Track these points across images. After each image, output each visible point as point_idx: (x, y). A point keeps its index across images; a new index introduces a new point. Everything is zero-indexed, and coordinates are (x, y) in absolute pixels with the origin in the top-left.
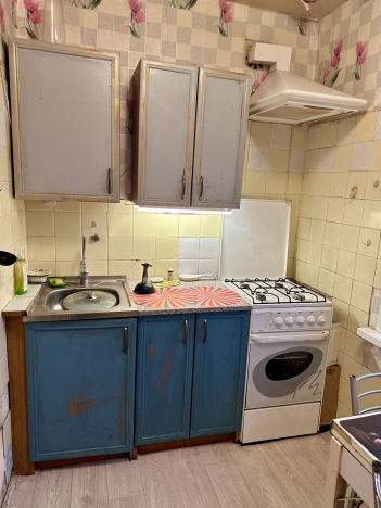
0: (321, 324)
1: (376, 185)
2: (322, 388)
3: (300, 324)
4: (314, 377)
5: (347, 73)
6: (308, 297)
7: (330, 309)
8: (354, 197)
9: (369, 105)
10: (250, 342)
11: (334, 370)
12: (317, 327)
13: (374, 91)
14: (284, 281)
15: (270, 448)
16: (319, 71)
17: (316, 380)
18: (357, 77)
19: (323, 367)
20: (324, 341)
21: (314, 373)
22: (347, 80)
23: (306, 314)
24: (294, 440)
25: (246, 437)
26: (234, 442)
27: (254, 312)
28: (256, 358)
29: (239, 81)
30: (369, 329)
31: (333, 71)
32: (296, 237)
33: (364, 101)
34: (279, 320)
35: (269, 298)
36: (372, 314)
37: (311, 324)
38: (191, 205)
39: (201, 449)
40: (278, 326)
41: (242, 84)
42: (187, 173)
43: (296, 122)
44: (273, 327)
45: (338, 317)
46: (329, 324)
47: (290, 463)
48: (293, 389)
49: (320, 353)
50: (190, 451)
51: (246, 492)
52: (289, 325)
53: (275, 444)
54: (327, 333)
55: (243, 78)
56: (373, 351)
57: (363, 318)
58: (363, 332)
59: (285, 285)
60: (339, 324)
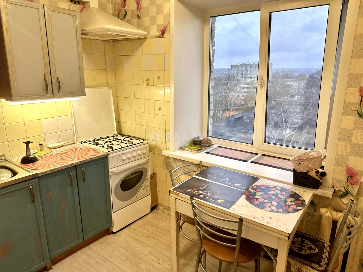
0: (144, 154)
1: (159, 78)
2: (149, 188)
3: (134, 157)
4: (145, 182)
5: (132, 14)
6: (135, 141)
7: (147, 145)
8: (148, 85)
9: (148, 35)
10: (110, 174)
11: (153, 177)
12: (143, 156)
13: (149, 27)
14: (117, 136)
15: (130, 229)
16: (114, 9)
17: (146, 184)
18: (139, 17)
19: (148, 176)
20: (147, 163)
21: (145, 181)
22: (133, 18)
23: (136, 151)
24: (141, 220)
25: (116, 229)
26: (109, 234)
27: (110, 156)
28: (114, 182)
29: (72, 15)
30: (167, 150)
31: (123, 11)
32: (118, 109)
33: (145, 33)
34: (124, 157)
35: (115, 147)
36: (167, 143)
37: (139, 155)
38: (53, 96)
39: (91, 246)
40: (124, 161)
41: (74, 17)
42: (47, 75)
43: (106, 39)
44: (122, 162)
45: (151, 149)
46: (148, 154)
47: (143, 231)
48: (136, 193)
49: (146, 169)
50: (86, 249)
51: (126, 253)
52: (129, 159)
53: (131, 226)
54: (147, 158)
55: (74, 13)
56: (170, 161)
57: (163, 146)
58: (165, 153)
59: (119, 138)
60: (152, 152)
